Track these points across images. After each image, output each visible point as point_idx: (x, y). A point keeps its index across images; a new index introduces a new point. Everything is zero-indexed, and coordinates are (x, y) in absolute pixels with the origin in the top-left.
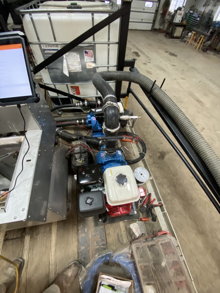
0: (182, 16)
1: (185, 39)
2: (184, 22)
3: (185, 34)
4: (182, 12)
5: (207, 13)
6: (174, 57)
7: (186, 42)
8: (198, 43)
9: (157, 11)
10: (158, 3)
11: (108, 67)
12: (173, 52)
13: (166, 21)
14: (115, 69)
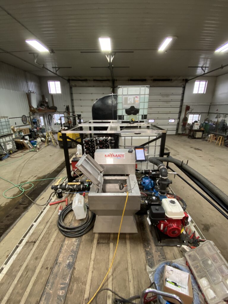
0: (199, 125)
1: (206, 139)
2: (202, 129)
3: (205, 135)
4: (199, 123)
5: (221, 122)
6: (199, 151)
7: (208, 141)
8: (219, 141)
9: (178, 124)
10: (178, 120)
11: (155, 156)
12: (197, 147)
13: (187, 129)
14: (159, 156)
